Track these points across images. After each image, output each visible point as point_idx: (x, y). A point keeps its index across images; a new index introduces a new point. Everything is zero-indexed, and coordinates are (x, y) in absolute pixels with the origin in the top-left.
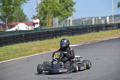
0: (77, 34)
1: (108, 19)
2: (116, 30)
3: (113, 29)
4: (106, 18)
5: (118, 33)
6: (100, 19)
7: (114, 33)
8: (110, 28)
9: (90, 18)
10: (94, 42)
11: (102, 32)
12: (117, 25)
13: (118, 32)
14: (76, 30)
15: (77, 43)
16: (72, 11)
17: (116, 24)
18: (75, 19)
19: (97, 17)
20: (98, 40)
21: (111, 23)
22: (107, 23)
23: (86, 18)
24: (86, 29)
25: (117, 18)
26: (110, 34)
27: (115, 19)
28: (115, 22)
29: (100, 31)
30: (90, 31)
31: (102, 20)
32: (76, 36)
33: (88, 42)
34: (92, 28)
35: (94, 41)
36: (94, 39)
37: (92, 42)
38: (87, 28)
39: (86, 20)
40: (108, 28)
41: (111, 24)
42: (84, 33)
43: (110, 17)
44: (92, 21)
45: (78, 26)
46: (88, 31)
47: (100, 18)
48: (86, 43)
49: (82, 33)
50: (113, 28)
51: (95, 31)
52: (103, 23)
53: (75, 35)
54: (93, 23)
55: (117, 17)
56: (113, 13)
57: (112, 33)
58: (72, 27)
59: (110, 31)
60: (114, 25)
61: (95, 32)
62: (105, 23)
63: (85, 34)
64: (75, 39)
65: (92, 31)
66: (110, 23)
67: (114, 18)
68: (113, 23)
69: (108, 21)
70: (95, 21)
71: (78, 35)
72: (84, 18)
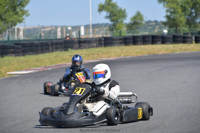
0: (31, 53)
1: (82, 29)
2: (95, 48)
3: (90, 48)
4: (80, 29)
5: (99, 53)
6: (70, 30)
7: (91, 54)
8: (86, 46)
9: (54, 28)
10: (60, 67)
11: (73, 51)
12: (96, 41)
13: (98, 51)
14: (30, 46)
15: (32, 68)
16: (23, 14)
17: (96, 39)
18: (27, 27)
19: (65, 26)
20: (66, 65)
21: (88, 36)
22: (81, 37)
23: (47, 28)
24: (46, 45)
25: (96, 30)
26: (86, 55)
27: (94, 31)
28: (93, 35)
29: (70, 49)
30: (54, 48)
31: (73, 31)
32: (30, 56)
33: (49, 67)
34: (56, 44)
35: (60, 65)
36: (59, 62)
37: (56, 67)
38: (48, 43)
39: (47, 31)
40: (83, 44)
41: (87, 38)
42: (43, 51)
43: (87, 27)
44: (56, 33)
45: (33, 40)
46: (51, 48)
47: (69, 28)
48: (46, 69)
49: (40, 51)
50: (90, 46)
51: (60, 49)
52: (75, 37)
53: (28, 54)
54: (59, 36)
55: (97, 28)
56: (91, 21)
57: (88, 53)
58: (24, 40)
59: (85, 50)
60: (92, 40)
61: (61, 51)
62: (78, 37)
63: (45, 54)
64: (27, 61)
65: (57, 49)
66: (85, 37)
67: (93, 28)
68: (91, 36)
69: (82, 33)
70: (62, 32)
71: (33, 54)
72: (43, 27)
